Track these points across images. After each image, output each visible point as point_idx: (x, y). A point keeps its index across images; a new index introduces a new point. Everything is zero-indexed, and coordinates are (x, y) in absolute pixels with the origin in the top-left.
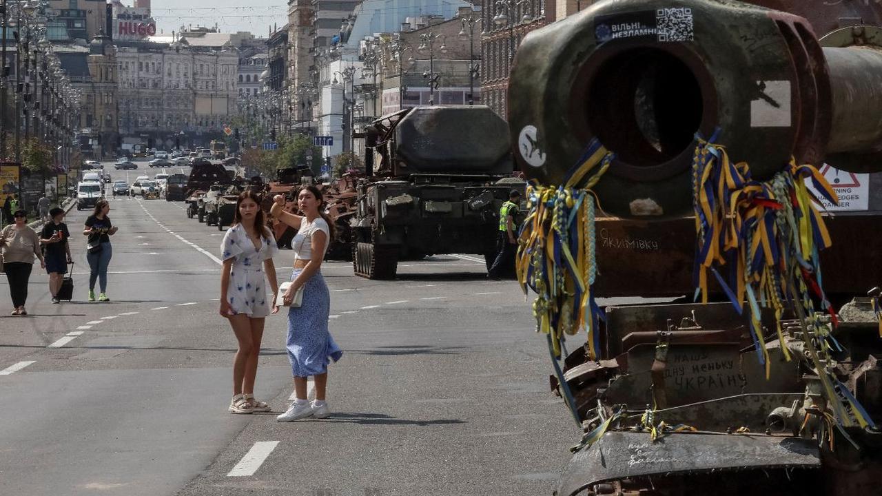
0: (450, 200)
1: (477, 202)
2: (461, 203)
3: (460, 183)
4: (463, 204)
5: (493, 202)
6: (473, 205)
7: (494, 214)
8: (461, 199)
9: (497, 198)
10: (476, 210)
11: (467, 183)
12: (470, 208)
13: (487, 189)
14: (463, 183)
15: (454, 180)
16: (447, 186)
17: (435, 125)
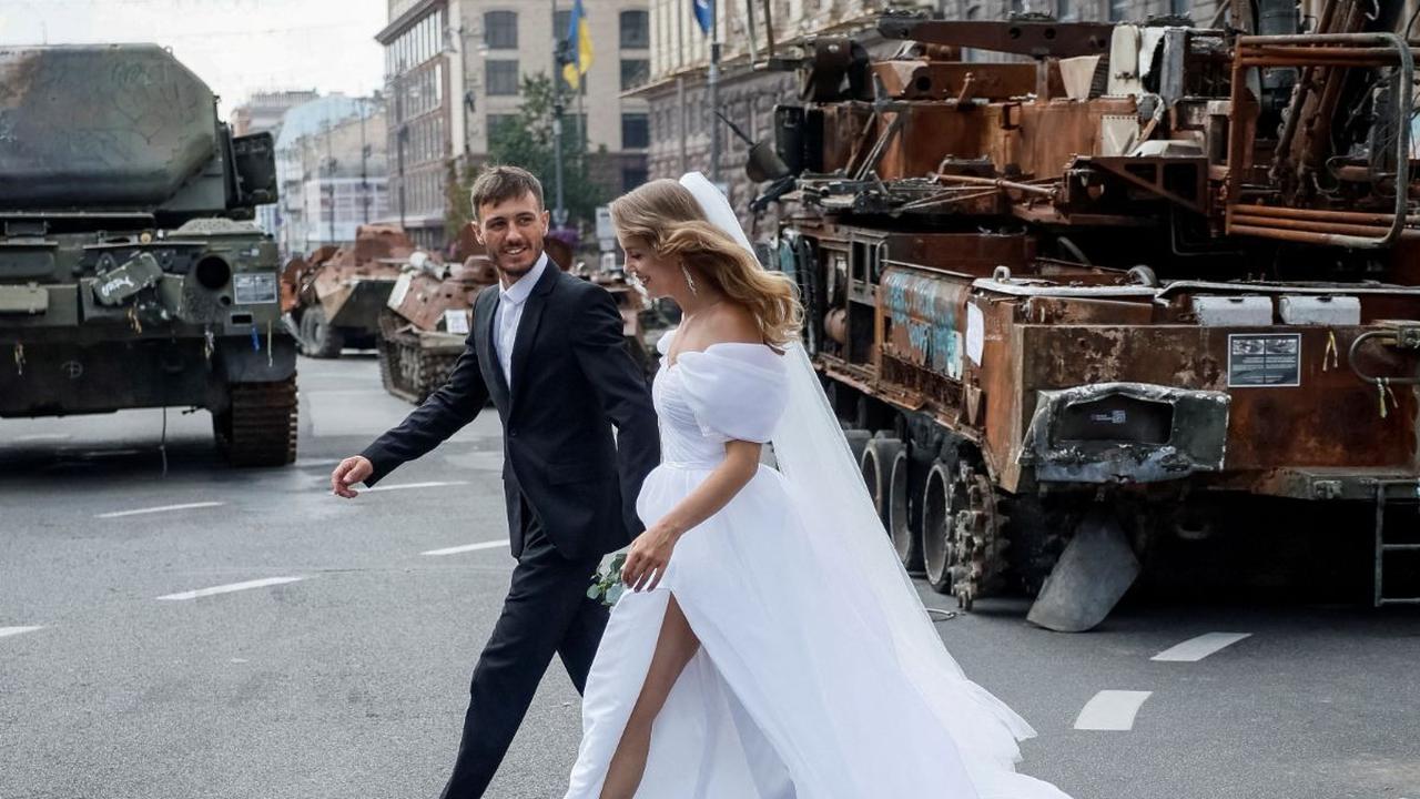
0: (43, 280)
1: (118, 283)
2: (75, 286)
3: (74, 236)
4: (79, 290)
5: (159, 281)
6: (105, 291)
7: (164, 314)
8: (76, 276)
9: (170, 270)
10: (115, 306)
11: (93, 235)
12: (98, 302)
13: (144, 248)
14: (81, 236)
15: (58, 227)
16: (41, 242)
17: (20, 92)
